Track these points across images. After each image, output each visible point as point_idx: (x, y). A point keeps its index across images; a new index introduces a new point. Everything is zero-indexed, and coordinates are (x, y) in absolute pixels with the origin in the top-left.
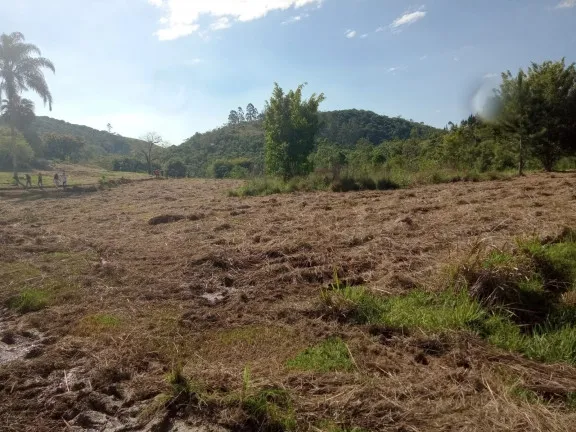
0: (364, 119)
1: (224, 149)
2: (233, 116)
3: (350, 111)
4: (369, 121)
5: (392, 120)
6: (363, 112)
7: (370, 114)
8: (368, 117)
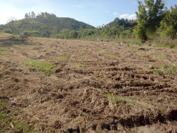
0: (72, 21)
1: (25, 27)
2: (26, 15)
3: (67, 18)
4: (73, 22)
5: (80, 22)
6: (71, 19)
7: (73, 20)
8: (73, 21)
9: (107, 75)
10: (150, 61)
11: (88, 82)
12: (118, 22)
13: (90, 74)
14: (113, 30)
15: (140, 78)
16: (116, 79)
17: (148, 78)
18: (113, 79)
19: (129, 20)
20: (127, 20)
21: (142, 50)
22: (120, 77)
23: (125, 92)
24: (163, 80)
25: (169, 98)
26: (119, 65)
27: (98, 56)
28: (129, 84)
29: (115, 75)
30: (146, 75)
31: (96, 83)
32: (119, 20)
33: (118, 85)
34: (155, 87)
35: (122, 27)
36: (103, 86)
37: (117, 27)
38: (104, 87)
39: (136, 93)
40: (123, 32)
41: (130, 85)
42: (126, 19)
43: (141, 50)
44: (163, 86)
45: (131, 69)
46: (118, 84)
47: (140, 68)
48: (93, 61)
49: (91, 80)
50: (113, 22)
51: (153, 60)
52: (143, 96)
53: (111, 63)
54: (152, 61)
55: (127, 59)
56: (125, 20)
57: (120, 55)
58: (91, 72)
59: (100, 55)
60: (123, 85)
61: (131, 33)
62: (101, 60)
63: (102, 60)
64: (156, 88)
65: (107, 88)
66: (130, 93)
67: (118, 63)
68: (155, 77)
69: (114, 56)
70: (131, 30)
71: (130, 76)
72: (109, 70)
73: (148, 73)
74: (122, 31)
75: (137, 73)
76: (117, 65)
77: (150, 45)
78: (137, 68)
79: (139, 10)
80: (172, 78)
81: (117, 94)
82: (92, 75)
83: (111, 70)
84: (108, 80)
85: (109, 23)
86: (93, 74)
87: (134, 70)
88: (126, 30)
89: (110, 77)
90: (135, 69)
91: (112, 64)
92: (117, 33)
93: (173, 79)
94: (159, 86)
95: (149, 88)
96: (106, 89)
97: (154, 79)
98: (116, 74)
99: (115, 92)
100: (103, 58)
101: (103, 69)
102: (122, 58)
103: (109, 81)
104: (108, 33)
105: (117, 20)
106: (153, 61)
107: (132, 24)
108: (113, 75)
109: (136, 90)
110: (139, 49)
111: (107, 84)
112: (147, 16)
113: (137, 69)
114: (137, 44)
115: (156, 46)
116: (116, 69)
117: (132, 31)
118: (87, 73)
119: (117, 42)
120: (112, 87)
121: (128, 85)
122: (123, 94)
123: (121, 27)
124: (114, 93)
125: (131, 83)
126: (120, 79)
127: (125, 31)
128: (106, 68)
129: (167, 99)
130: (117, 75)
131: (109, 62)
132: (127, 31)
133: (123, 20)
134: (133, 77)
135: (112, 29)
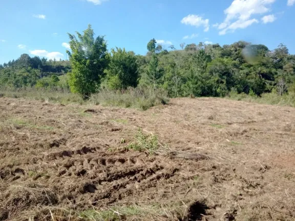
9: (55, 168)
10: (113, 130)
11: (28, 197)
12: (28, 62)
13: (17, 174)
14: (20, 76)
15: (116, 163)
16: (79, 174)
17: (127, 160)
18: (70, 175)
19: (48, 60)
20: (44, 60)
21: (92, 113)
22: (84, 168)
23: (108, 196)
24: (147, 159)
25: (173, 187)
26: (68, 144)
27: (15, 131)
28: (105, 178)
29: (71, 166)
30: (122, 156)
31: (44, 193)
32: (29, 58)
33: (88, 185)
34: (144, 174)
35: (38, 71)
36: (62, 196)
37: (28, 71)
38: (64, 197)
39: (126, 192)
40: (41, 80)
41: (107, 179)
42: (44, 58)
43: (90, 112)
44: (154, 168)
45: (92, 149)
46: (87, 183)
47: (106, 145)
48: (8, 144)
49: (31, 190)
50: (17, 61)
51: (117, 128)
52: (139, 194)
53: (52, 143)
54: (116, 130)
55: (75, 131)
56: (41, 59)
57: (60, 125)
58: (17, 170)
59: (18, 128)
60: (97, 183)
61: (55, 82)
62: (24, 138)
63: (28, 138)
64: (146, 174)
65: (70, 198)
66: (117, 195)
67: (64, 140)
68: (135, 157)
69: (48, 127)
70: (54, 77)
71: (99, 162)
72: (54, 157)
73: (123, 152)
74: (37, 78)
75: (108, 155)
76: (65, 144)
77: (97, 104)
78: (100, 145)
79: (72, 48)
80: (154, 153)
81: (94, 204)
82: (22, 176)
83: (58, 158)
84: (63, 179)
85: (9, 63)
86: (24, 174)
87: (97, 150)
88: (46, 76)
89: (64, 172)
90: (98, 148)
91: (55, 144)
92: (28, 80)
93: (157, 155)
94: (149, 170)
95: (137, 177)
96: (69, 201)
97: (134, 160)
98: (73, 163)
99: (90, 202)
100: (28, 134)
101: (41, 157)
102: (66, 128)
103: (68, 182)
104: (9, 81)
105: (26, 59)
106: (118, 130)
107: (55, 68)
108: (68, 167)
109: (123, 186)
110: (86, 111)
111: (66, 188)
112: (86, 59)
113: (102, 147)
114: (75, 101)
115: (107, 105)
116: (66, 154)
117: (57, 80)
118: (9, 173)
119: (37, 99)
120: (78, 192)
121: (105, 180)
122: (107, 200)
123: (36, 70)
124: (88, 204)
125: (108, 175)
126: (85, 171)
127: (44, 78)
128: (46, 154)
129: (170, 189)
130: (75, 164)
131: (46, 140)
132: (47, 78)
133: (37, 59)
134: (103, 162)
135: (18, 74)
